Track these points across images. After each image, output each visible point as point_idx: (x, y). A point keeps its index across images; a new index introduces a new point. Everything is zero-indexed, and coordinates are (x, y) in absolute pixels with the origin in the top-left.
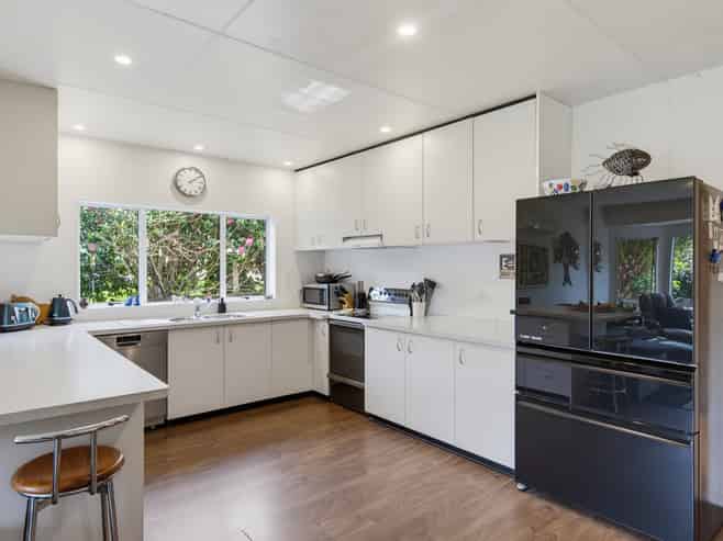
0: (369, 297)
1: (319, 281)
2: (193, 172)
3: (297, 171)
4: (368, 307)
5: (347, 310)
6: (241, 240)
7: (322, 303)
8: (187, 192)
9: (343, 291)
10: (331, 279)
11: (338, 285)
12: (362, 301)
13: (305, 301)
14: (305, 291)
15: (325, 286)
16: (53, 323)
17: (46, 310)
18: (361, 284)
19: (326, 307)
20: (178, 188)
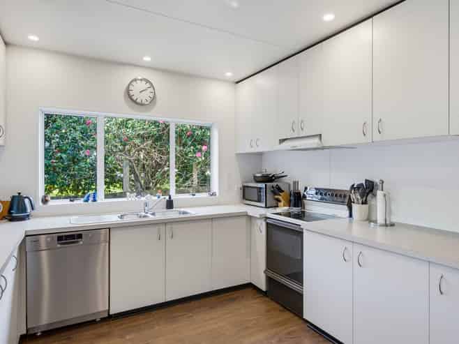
0: (305, 197)
1: (257, 180)
2: (144, 82)
3: (237, 82)
4: (303, 206)
5: (283, 208)
6: (199, 147)
7: (259, 201)
8: (139, 101)
9: (280, 190)
10: (268, 179)
11: (274, 184)
12: (297, 199)
13: (244, 197)
14: (245, 189)
15: (262, 185)
16: (12, 219)
17: (7, 206)
18: (296, 183)
19: (264, 205)
20: (130, 97)
